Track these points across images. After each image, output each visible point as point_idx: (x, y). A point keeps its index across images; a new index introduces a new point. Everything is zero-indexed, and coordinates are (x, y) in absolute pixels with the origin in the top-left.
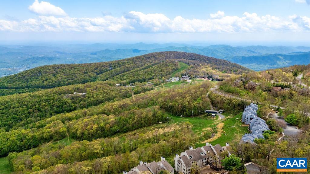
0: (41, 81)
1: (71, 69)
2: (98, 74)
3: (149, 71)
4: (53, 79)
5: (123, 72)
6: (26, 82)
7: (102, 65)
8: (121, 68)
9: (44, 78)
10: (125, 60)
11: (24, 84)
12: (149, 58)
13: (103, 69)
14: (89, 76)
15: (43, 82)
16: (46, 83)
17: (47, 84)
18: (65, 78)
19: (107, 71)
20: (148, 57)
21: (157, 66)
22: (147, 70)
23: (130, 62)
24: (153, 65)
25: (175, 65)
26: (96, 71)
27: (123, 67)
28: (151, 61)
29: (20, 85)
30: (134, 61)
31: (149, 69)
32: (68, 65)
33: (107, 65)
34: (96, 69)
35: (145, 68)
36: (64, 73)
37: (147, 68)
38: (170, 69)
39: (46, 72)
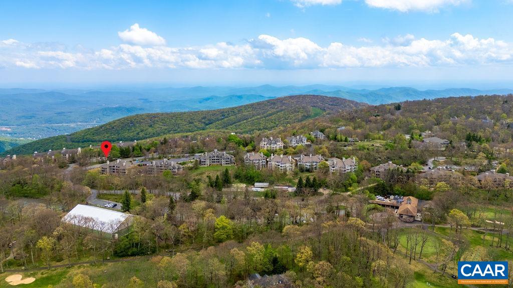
0: (135, 133)
1: (172, 118)
2: (207, 125)
3: (273, 118)
4: (150, 130)
5: (239, 121)
6: (117, 135)
7: (211, 113)
8: (236, 117)
9: (138, 130)
10: (242, 106)
11: (114, 136)
12: (274, 104)
13: (213, 118)
14: (196, 127)
15: (138, 134)
16: (141, 134)
17: (143, 136)
18: (166, 129)
19: (218, 120)
20: (273, 102)
21: (283, 112)
22: (270, 117)
23: (249, 109)
24: (278, 112)
25: (307, 111)
26: (203, 120)
27: (239, 116)
28: (276, 107)
29: (110, 138)
30: (253, 108)
31: (273, 117)
32: (167, 114)
33: (218, 113)
34: (204, 118)
35: (267, 116)
36: (163, 123)
37: (270, 115)
38: (300, 115)
39: (140, 123)
